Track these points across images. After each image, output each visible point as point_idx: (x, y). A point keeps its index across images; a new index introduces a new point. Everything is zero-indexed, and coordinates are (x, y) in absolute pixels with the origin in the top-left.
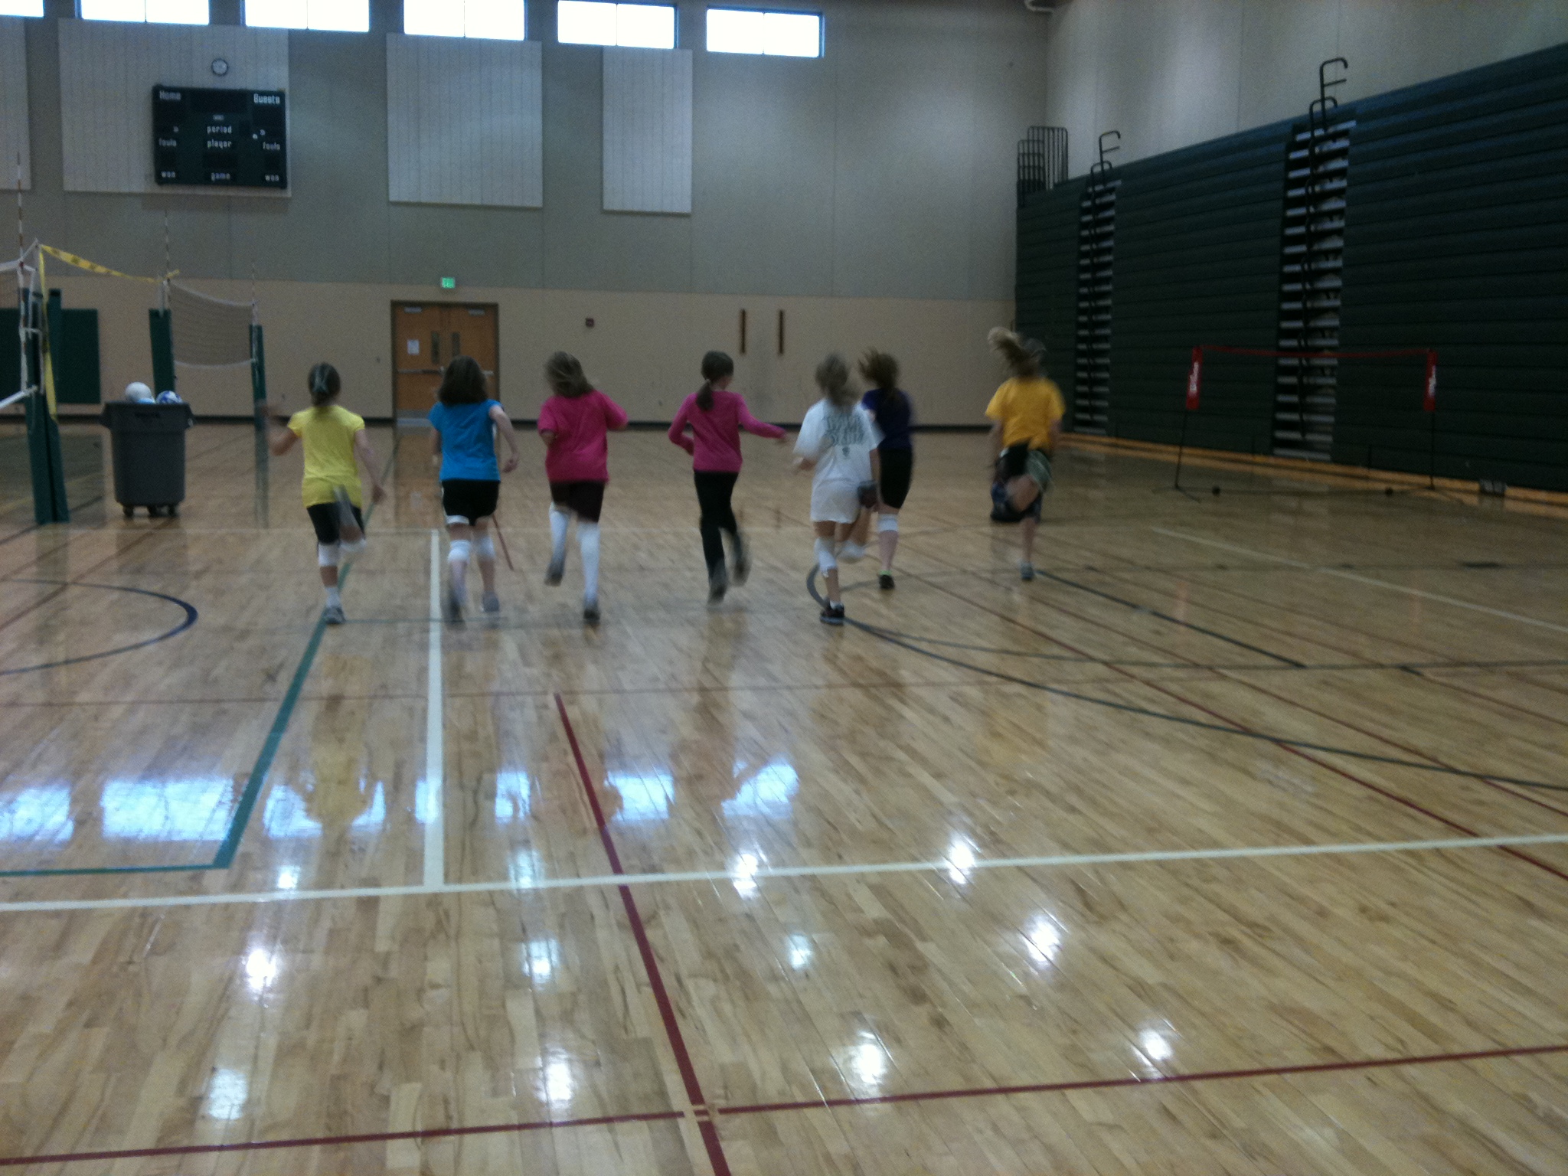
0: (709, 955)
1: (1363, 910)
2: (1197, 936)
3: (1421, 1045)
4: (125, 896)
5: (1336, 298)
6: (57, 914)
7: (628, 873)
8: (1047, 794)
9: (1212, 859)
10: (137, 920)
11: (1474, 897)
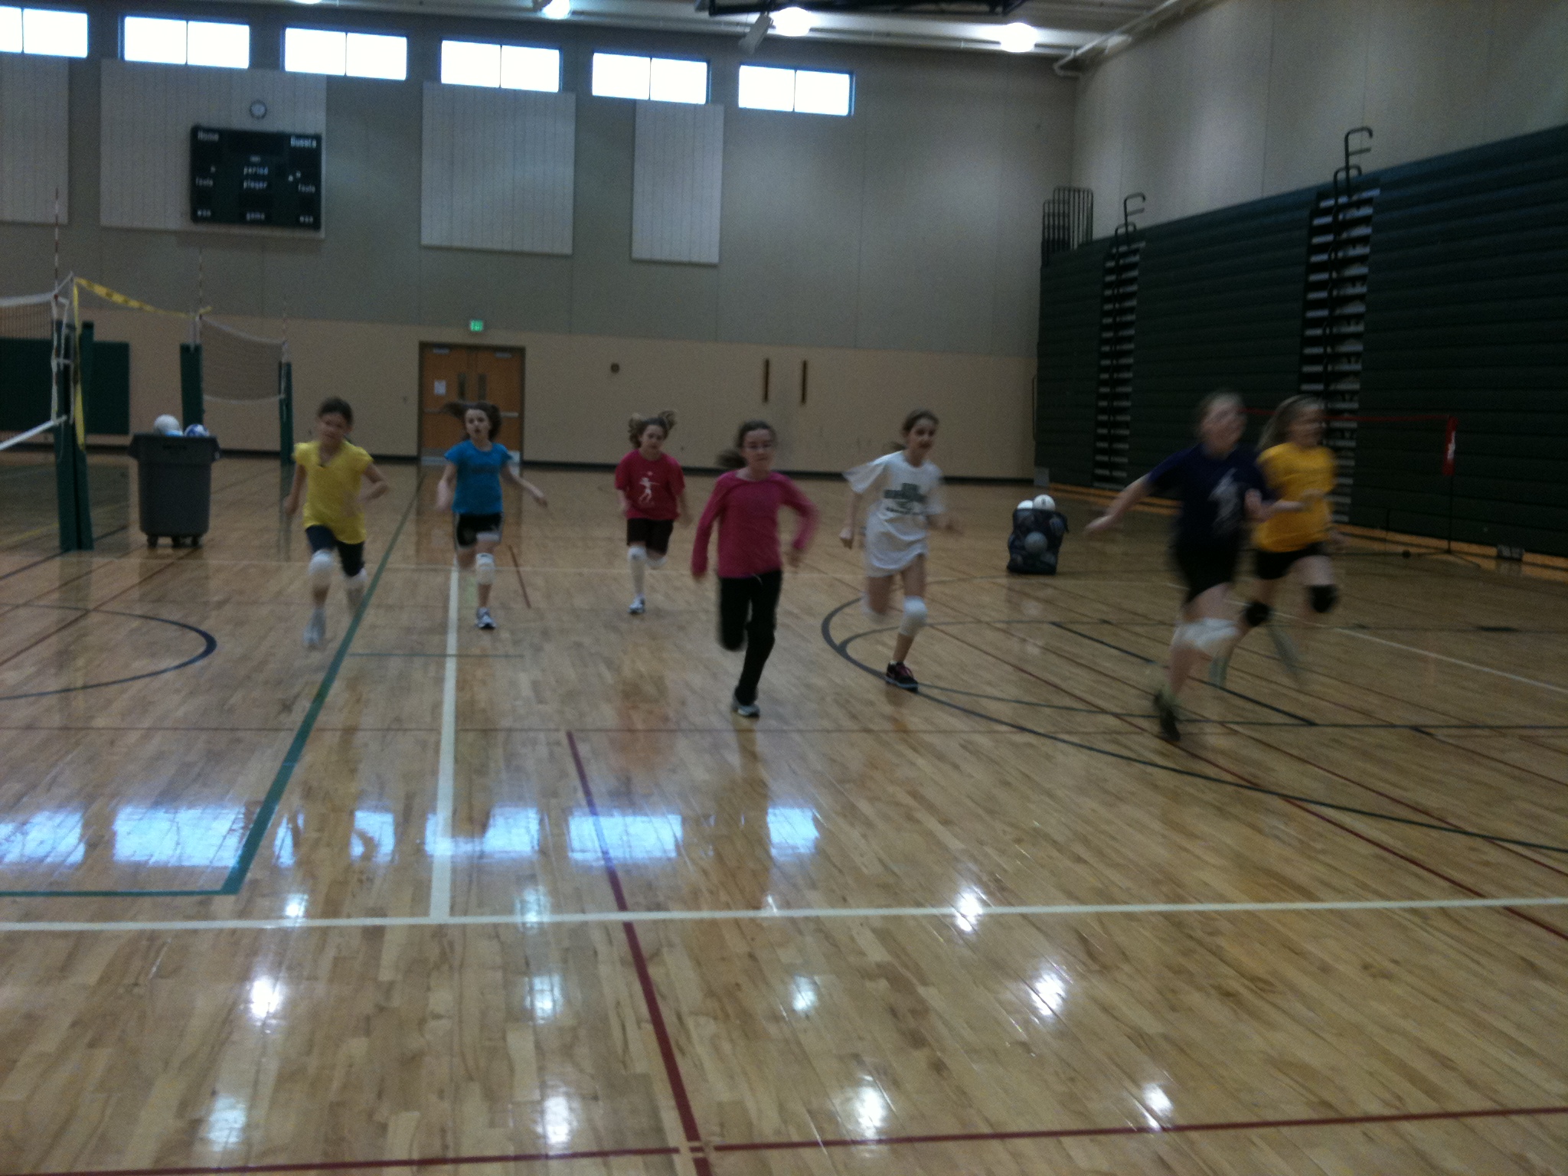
0: (710, 993)
1: (1366, 967)
2: (1200, 989)
3: (1418, 1102)
4: (133, 919)
5: (1357, 362)
6: (65, 935)
7: (634, 910)
8: (1055, 843)
9: (1217, 912)
10: (144, 943)
11: (1476, 956)
